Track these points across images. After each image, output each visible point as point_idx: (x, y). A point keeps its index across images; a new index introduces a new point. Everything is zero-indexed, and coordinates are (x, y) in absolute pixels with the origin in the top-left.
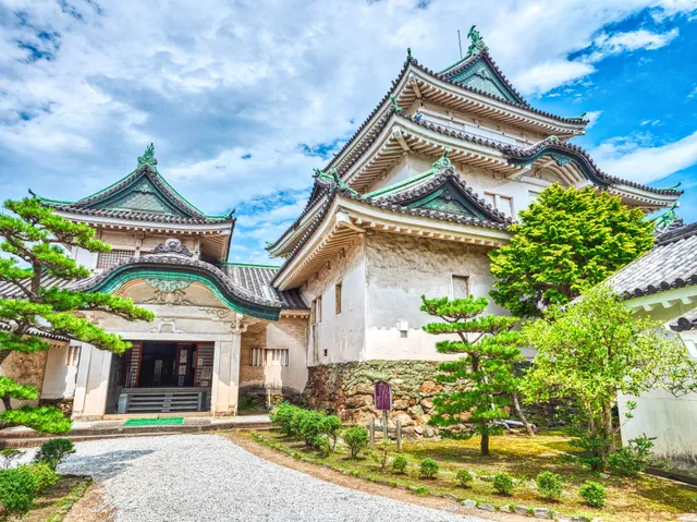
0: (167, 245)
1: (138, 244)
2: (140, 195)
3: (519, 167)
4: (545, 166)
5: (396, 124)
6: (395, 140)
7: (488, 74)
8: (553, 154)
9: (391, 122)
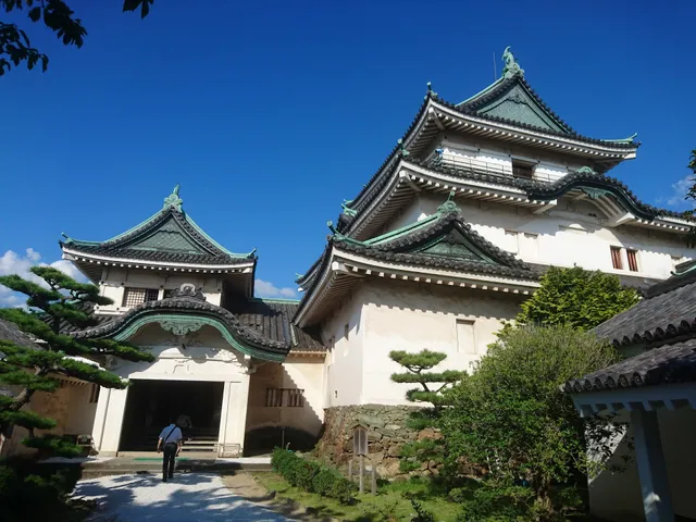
0: (182, 290)
1: (162, 283)
2: (166, 234)
3: (543, 203)
4: (577, 198)
5: (403, 168)
6: (403, 183)
7: (523, 97)
8: (583, 187)
9: (399, 168)
